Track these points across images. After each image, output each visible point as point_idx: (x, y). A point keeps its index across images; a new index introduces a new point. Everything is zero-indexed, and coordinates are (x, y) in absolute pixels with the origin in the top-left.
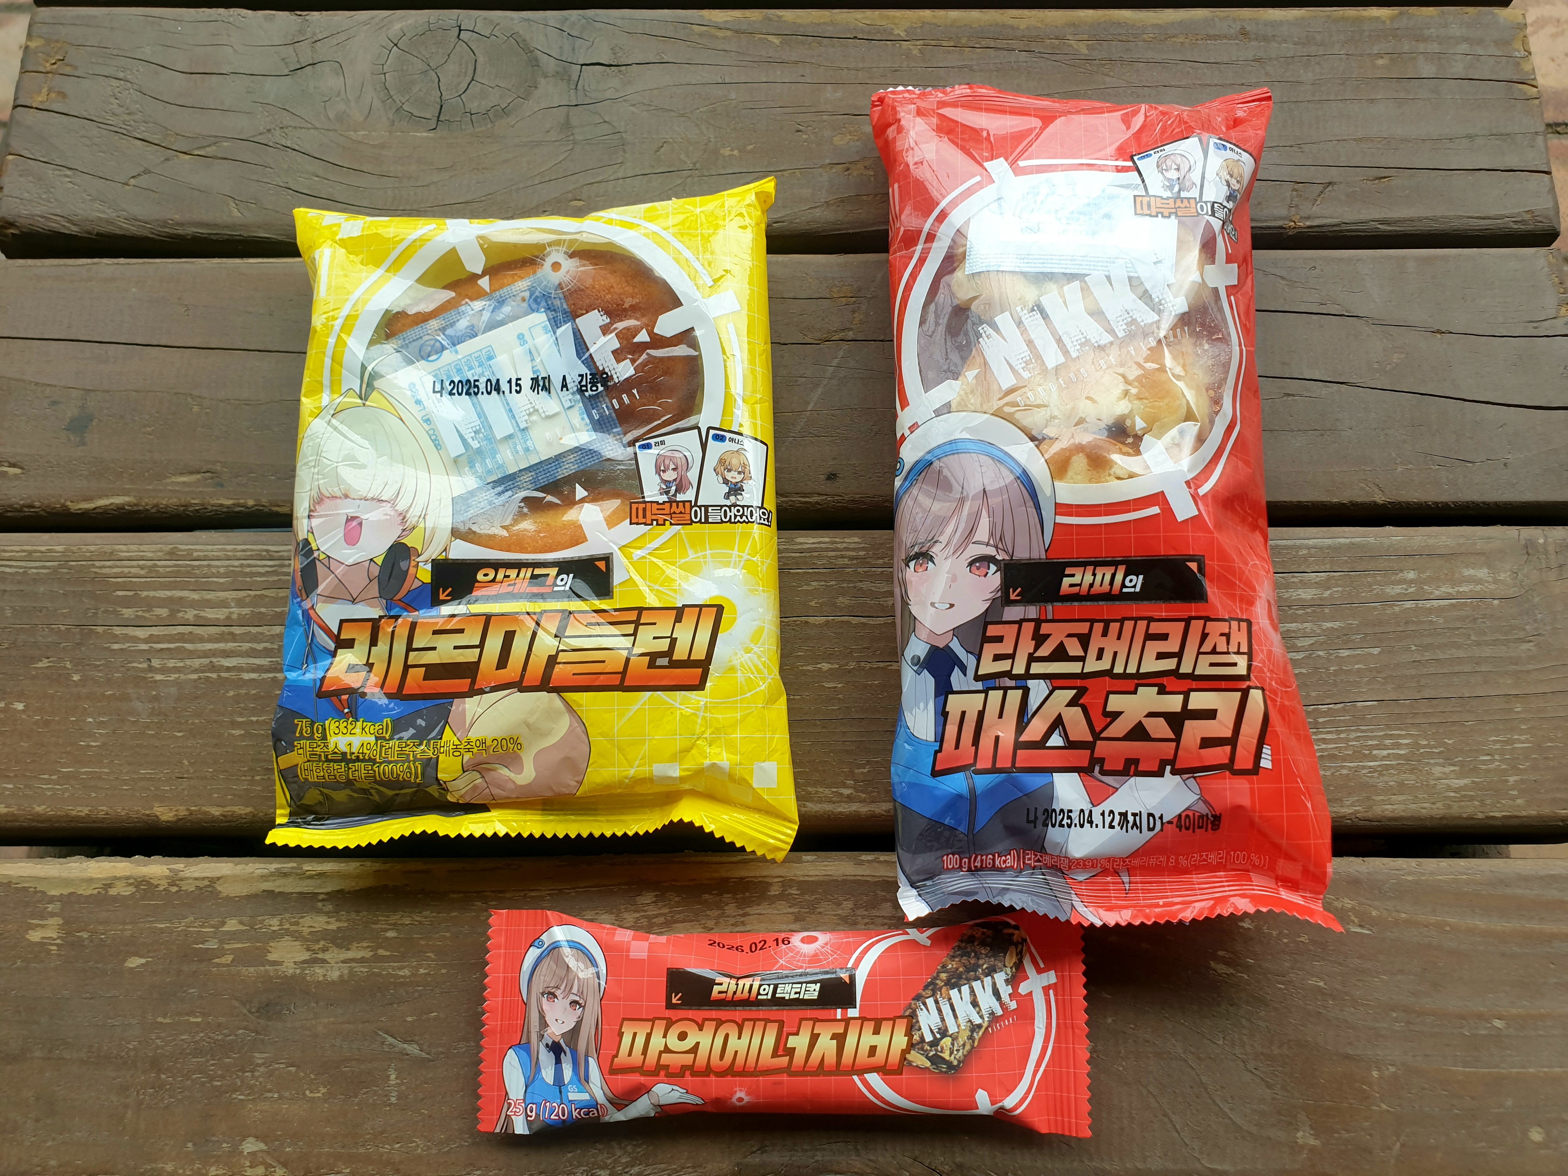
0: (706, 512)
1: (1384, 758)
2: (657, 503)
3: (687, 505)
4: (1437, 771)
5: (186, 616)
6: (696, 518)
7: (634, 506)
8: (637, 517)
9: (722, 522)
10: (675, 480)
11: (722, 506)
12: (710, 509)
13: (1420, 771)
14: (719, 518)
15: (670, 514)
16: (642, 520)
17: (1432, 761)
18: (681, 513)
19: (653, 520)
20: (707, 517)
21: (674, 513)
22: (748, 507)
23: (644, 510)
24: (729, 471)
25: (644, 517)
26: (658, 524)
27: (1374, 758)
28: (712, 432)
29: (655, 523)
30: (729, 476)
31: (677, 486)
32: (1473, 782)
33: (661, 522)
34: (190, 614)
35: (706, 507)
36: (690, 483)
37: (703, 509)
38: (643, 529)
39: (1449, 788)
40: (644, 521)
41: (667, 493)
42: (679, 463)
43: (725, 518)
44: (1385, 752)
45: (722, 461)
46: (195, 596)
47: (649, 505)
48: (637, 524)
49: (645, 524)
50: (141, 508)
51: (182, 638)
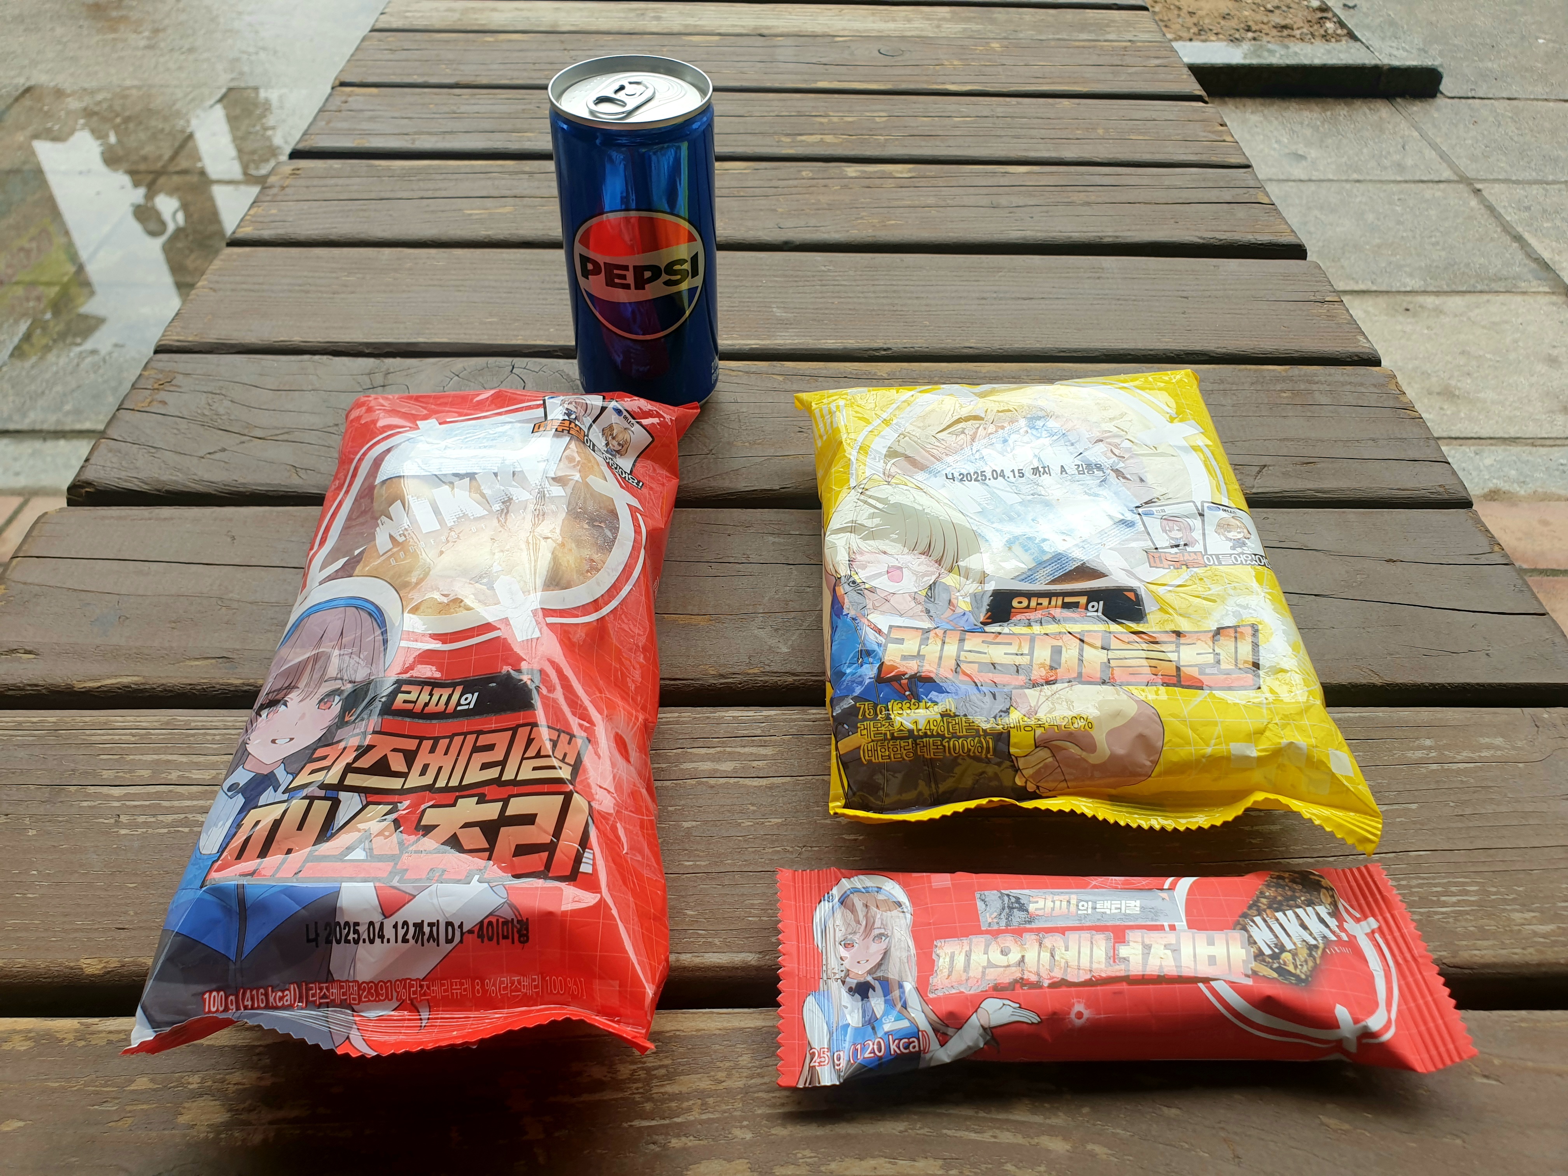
1: (1455, 904)
4: (1517, 917)
5: (169, 777)
27: (1444, 904)
34: (174, 775)
46: (184, 759)
50: (147, 687)
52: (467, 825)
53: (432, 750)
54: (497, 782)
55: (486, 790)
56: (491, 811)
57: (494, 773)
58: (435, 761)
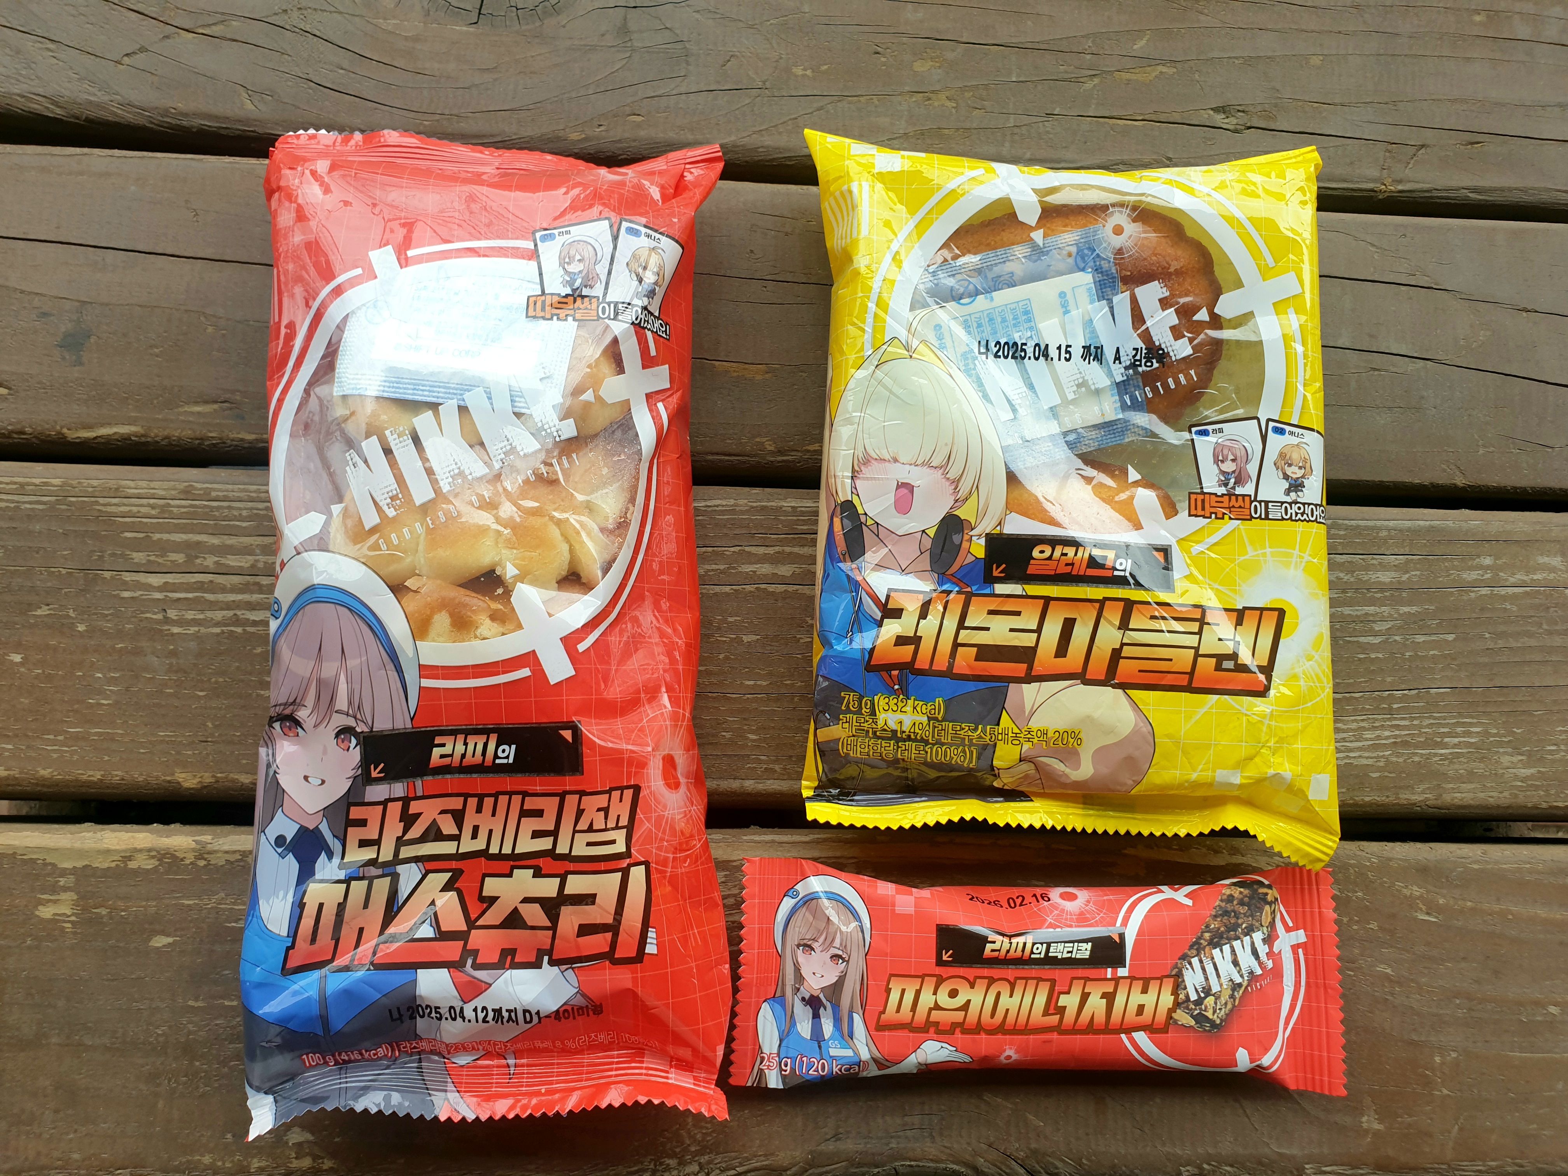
0: (1267, 507)
1: (1455, 746)
2: (1215, 494)
3: (1247, 499)
4: (1506, 760)
5: (205, 563)
6: (1256, 513)
7: (1193, 497)
8: (1196, 509)
9: (1283, 519)
10: (1234, 472)
11: (1282, 503)
12: (1270, 504)
13: (1490, 759)
14: (1280, 514)
15: (1229, 508)
16: (1200, 513)
17: (1501, 750)
18: (1240, 507)
19: (1211, 513)
20: (1267, 513)
21: (1233, 507)
22: (1309, 504)
23: (1203, 501)
24: (1290, 465)
25: (1203, 509)
26: (1217, 518)
27: (1445, 746)
28: (1271, 424)
29: (1213, 516)
30: (1289, 471)
31: (1236, 478)
32: (1539, 772)
33: (1220, 516)
34: (210, 561)
35: (1267, 503)
36: (1249, 477)
37: (1263, 504)
38: (1201, 521)
39: (1516, 777)
40: (1202, 513)
41: (1226, 485)
42: (1238, 454)
43: (1286, 514)
44: (1456, 740)
45: (1282, 455)
46: (215, 541)
47: (1207, 496)
48: (1196, 516)
49: (1204, 517)
50: (149, 440)
51: (200, 587)
52: (526, 900)
53: (479, 810)
54: (551, 853)
55: (541, 862)
56: (548, 887)
57: (545, 844)
58: (485, 822)
